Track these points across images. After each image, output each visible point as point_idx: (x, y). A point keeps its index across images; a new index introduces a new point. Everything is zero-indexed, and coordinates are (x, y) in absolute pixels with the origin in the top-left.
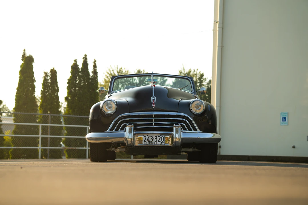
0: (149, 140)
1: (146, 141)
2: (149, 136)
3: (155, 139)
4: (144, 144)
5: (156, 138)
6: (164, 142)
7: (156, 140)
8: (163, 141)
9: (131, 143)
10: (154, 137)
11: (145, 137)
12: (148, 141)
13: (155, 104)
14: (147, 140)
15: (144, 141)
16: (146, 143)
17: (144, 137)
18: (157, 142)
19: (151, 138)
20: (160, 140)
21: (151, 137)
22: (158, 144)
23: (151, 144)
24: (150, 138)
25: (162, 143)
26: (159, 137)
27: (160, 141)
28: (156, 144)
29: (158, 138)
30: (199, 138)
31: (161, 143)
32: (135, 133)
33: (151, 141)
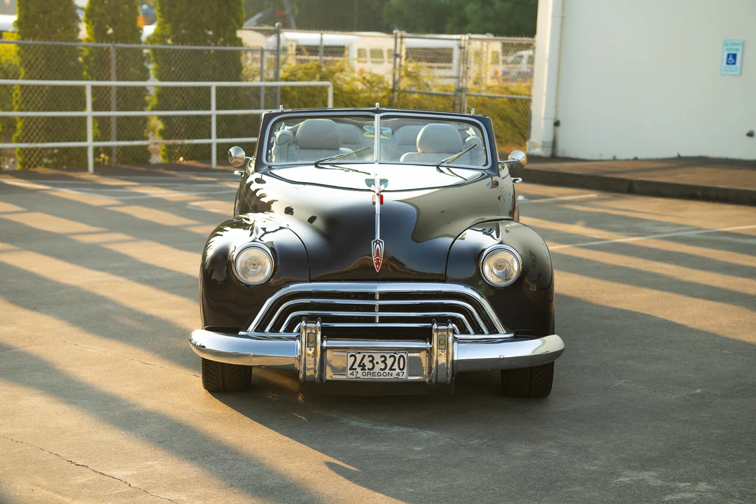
0: (364, 366)
1: (355, 369)
2: (364, 356)
3: (380, 362)
4: (351, 376)
5: (382, 362)
6: (405, 371)
7: (383, 366)
8: (403, 369)
9: (315, 372)
10: (377, 358)
11: (353, 358)
12: (362, 370)
13: (381, 262)
14: (359, 366)
15: (351, 369)
16: (355, 374)
17: (351, 356)
18: (387, 371)
19: (370, 361)
20: (396, 366)
21: (371, 359)
22: (390, 377)
23: (369, 377)
24: (366, 361)
25: (401, 374)
26: (392, 359)
27: (395, 370)
28: (382, 377)
29: (390, 361)
30: (504, 358)
31: (398, 374)
32: (325, 344)
33: (369, 369)
